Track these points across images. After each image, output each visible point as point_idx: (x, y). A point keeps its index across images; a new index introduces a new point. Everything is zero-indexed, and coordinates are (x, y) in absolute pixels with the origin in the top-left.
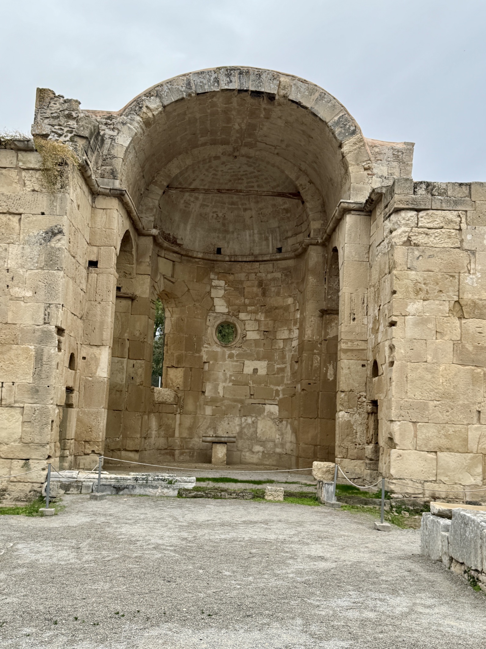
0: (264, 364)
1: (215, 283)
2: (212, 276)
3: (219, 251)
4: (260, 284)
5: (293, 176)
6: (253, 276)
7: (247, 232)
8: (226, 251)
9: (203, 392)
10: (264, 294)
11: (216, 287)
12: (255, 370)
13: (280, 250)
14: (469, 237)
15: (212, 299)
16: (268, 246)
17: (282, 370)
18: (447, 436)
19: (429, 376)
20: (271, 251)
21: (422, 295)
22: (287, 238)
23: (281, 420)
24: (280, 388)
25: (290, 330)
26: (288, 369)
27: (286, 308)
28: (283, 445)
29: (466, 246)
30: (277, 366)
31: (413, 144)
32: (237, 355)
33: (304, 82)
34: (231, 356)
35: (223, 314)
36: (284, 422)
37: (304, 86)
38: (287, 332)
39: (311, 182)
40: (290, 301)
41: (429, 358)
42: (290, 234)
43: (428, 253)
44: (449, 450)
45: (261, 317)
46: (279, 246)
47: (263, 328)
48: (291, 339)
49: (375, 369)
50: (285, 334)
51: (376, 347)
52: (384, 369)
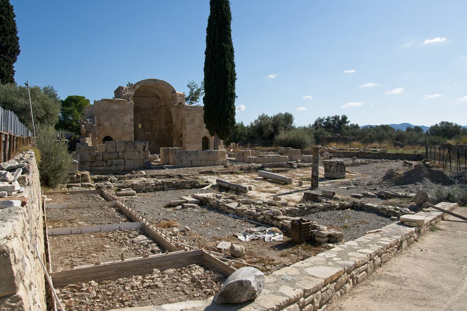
0: (150, 133)
1: (138, 115)
2: (137, 113)
3: (138, 107)
4: (148, 115)
5: (158, 94)
6: (146, 113)
7: (145, 103)
8: (140, 107)
10: (149, 117)
12: (148, 134)
13: (153, 107)
15: (137, 118)
16: (150, 106)
17: (155, 134)
19: (191, 137)
21: (190, 124)
24: (155, 138)
26: (157, 134)
27: (155, 121)
30: (153, 133)
31: (184, 93)
32: (144, 131)
34: (142, 131)
35: (140, 122)
40: (156, 119)
41: (191, 134)
48: (157, 128)
49: (181, 136)
50: (155, 126)
51: (182, 132)
52: (184, 136)
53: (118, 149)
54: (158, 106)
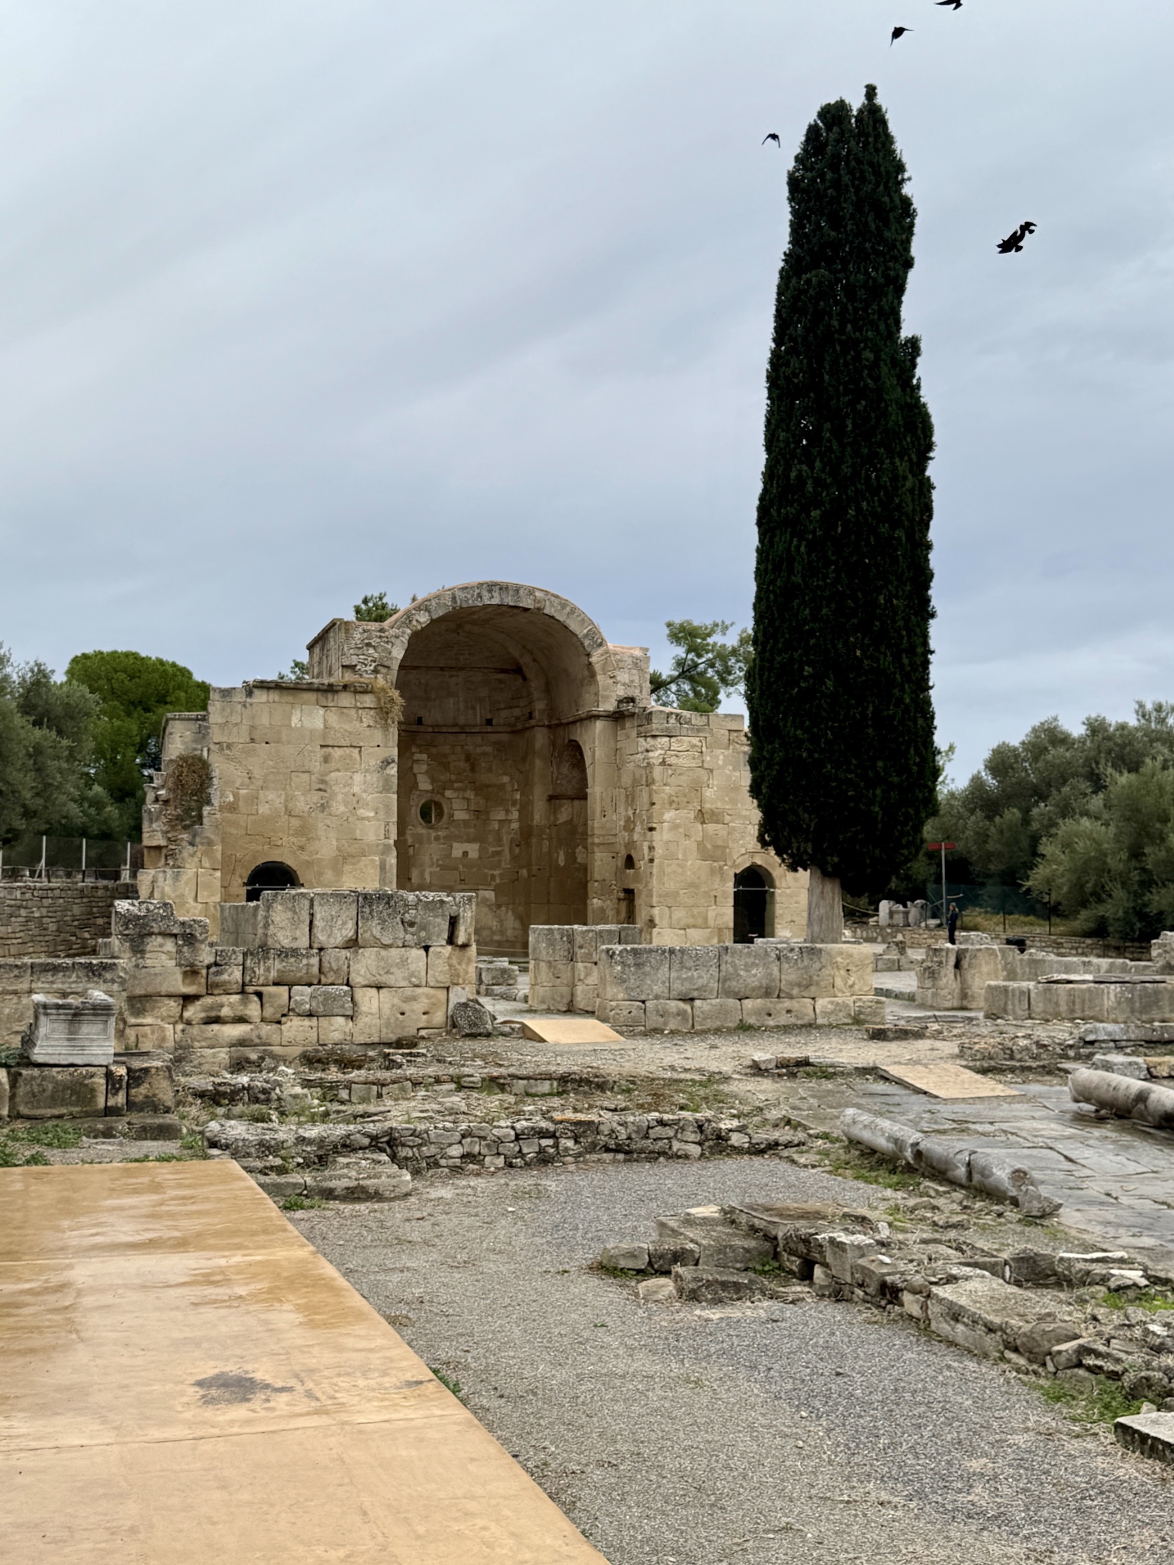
0: (476, 846)
1: (417, 757)
2: (414, 749)
3: (420, 721)
4: (468, 758)
5: (516, 654)
6: (458, 749)
7: (452, 700)
8: (427, 720)
9: (410, 879)
10: (473, 769)
11: (418, 761)
12: (465, 854)
13: (489, 722)
14: (708, 758)
15: (415, 775)
16: (475, 715)
17: (498, 853)
18: (693, 916)
19: (680, 870)
20: (478, 721)
21: (674, 806)
22: (498, 710)
23: (499, 906)
24: (496, 872)
25: (507, 811)
26: (507, 852)
27: (502, 787)
28: (502, 932)
29: (706, 766)
30: (491, 849)
31: (647, 650)
32: (445, 837)
33: (557, 597)
34: (437, 838)
35: (427, 791)
36: (503, 909)
37: (556, 601)
38: (503, 813)
39: (534, 660)
40: (506, 779)
41: (680, 856)
42: (502, 706)
43: (678, 772)
44: (694, 926)
45: (470, 794)
46: (489, 717)
47: (473, 807)
48: (510, 821)
49: (630, 862)
50: (501, 815)
51: (631, 844)
52: (642, 864)
53: (321, 937)
54: (517, 712)
